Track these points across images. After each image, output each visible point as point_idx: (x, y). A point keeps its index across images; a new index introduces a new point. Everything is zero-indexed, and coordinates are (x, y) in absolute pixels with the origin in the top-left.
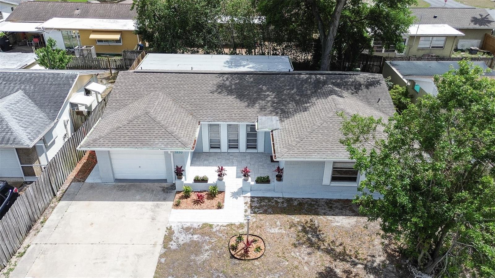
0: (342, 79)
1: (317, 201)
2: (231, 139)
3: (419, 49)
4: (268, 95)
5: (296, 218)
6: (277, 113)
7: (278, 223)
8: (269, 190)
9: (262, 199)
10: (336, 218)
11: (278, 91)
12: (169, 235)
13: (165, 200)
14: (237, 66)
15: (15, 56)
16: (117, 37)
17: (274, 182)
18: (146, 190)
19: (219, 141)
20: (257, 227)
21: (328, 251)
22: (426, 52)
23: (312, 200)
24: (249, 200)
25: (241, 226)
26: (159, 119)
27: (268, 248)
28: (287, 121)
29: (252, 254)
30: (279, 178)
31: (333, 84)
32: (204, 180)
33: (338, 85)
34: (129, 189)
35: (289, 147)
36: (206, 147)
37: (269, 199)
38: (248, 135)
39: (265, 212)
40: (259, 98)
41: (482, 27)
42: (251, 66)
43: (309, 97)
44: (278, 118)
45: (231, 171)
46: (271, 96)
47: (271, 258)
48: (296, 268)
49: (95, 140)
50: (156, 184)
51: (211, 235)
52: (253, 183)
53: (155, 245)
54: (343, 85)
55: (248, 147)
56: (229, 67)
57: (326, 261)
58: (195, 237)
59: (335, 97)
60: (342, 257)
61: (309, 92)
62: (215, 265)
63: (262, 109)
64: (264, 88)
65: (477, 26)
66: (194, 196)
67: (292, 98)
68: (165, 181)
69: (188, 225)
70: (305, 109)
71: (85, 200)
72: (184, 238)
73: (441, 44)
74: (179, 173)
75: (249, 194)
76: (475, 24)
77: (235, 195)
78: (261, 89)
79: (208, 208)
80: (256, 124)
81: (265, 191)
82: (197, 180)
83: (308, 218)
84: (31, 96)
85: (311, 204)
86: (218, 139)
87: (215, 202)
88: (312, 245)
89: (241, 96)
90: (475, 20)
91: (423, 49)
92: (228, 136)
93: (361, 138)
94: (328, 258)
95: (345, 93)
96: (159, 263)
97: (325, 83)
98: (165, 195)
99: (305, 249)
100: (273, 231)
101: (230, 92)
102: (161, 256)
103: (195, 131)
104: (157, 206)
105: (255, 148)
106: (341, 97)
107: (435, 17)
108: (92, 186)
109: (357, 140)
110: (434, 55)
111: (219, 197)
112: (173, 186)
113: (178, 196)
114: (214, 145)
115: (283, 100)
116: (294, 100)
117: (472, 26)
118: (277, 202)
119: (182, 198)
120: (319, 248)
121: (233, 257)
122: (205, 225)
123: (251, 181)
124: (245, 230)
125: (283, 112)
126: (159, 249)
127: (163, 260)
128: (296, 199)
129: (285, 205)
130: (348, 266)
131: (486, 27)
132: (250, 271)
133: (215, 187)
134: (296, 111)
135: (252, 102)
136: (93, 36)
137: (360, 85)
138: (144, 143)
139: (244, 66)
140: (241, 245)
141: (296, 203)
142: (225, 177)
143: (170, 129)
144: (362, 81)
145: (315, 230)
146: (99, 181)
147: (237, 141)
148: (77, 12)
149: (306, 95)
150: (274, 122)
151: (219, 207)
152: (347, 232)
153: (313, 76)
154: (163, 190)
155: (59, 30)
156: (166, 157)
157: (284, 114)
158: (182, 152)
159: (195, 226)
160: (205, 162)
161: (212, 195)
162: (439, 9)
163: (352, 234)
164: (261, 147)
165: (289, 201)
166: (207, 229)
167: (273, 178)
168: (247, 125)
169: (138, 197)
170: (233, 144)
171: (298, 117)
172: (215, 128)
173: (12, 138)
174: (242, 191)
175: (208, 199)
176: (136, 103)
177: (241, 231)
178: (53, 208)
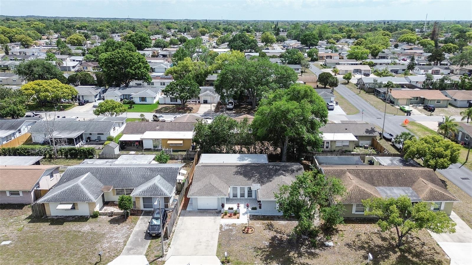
0: (286, 169)
1: (274, 216)
2: (241, 193)
3: (336, 147)
4: (256, 175)
5: (266, 222)
6: (260, 182)
7: (259, 223)
8: (256, 213)
9: (253, 216)
10: (280, 221)
11: (260, 174)
12: (221, 227)
13: (218, 216)
14: (243, 160)
15: (143, 157)
16: (181, 142)
17: (258, 209)
18: (210, 213)
19: (237, 194)
20: (252, 224)
21: (275, 231)
22: (341, 148)
23: (273, 216)
24: (249, 216)
25: (246, 224)
26: (215, 186)
27: (255, 230)
28: (263, 186)
29: (250, 231)
30: (260, 208)
31: (283, 170)
32: (232, 209)
33: (284, 171)
34: (204, 212)
35: (263, 196)
36: (231, 197)
37: (256, 216)
38: (248, 191)
39: (255, 220)
40: (252, 176)
41: (370, 135)
42: (249, 160)
43: (273, 176)
44: (260, 185)
45: (242, 206)
46: (258, 175)
47: (256, 233)
48: (265, 235)
49: (193, 194)
50: (213, 211)
51: (236, 227)
52: (250, 210)
53: (217, 230)
54: (287, 171)
55: (248, 196)
56: (240, 161)
57: (275, 234)
58: (230, 227)
59: (282, 176)
60: (280, 233)
61: (273, 174)
62: (238, 235)
63: (254, 181)
64: (255, 172)
65: (368, 135)
66: (228, 215)
67: (266, 176)
68: (217, 209)
69: (227, 224)
70: (271, 181)
71: (189, 216)
72: (226, 228)
73: (347, 144)
74: (223, 206)
75: (249, 214)
76: (367, 133)
77: (244, 214)
78: (254, 173)
79: (234, 218)
80: (251, 187)
81: (255, 213)
82: (229, 209)
83: (269, 222)
84: (163, 177)
85: (272, 217)
86: (236, 193)
87: (236, 216)
88: (270, 229)
89: (245, 176)
90: (367, 131)
91: (338, 147)
92: (233, 192)
93: (285, 192)
94: (275, 233)
95: (287, 174)
96: (219, 234)
97: (279, 170)
98: (217, 214)
99: (268, 231)
100: (257, 225)
101: (241, 174)
102: (219, 233)
103: (228, 190)
104: (215, 218)
105: (251, 197)
106: (285, 176)
107: (346, 129)
108: (190, 212)
109: (284, 193)
110: (344, 150)
111: (238, 215)
112: (220, 211)
113: (222, 215)
114: (235, 196)
115: (263, 177)
116: (266, 177)
117: (365, 134)
118: (259, 217)
119: (224, 215)
120: (272, 230)
121: (243, 233)
122: (233, 224)
123: (250, 209)
124: (248, 225)
125: (262, 182)
126: (219, 231)
127: (220, 234)
128: (266, 216)
129: (262, 217)
130: (281, 235)
131: (372, 135)
132: (249, 236)
133: (236, 211)
134: (267, 182)
135: (250, 178)
136: (169, 142)
137: (294, 170)
138: (211, 195)
139: (246, 160)
140: (246, 229)
141: (266, 217)
142: (240, 207)
143: (220, 189)
144: (295, 169)
145: (271, 225)
146: (192, 210)
147: (244, 194)
148: (158, 128)
149: (272, 175)
150: (258, 186)
151: (238, 218)
152: (283, 226)
153: (275, 167)
154: (217, 213)
155: (152, 139)
156: (218, 200)
157: (262, 183)
158: (224, 198)
159: (230, 224)
160: (231, 203)
161: (235, 214)
162: (349, 124)
163: (285, 226)
164: (254, 197)
165: (264, 216)
166: (234, 225)
167: (258, 208)
168: (248, 188)
169: (208, 215)
170: (242, 195)
171: (267, 184)
172: (235, 189)
173: (163, 193)
174: (246, 213)
175: (234, 215)
176: (204, 179)
177: (246, 226)
178: (178, 219)
